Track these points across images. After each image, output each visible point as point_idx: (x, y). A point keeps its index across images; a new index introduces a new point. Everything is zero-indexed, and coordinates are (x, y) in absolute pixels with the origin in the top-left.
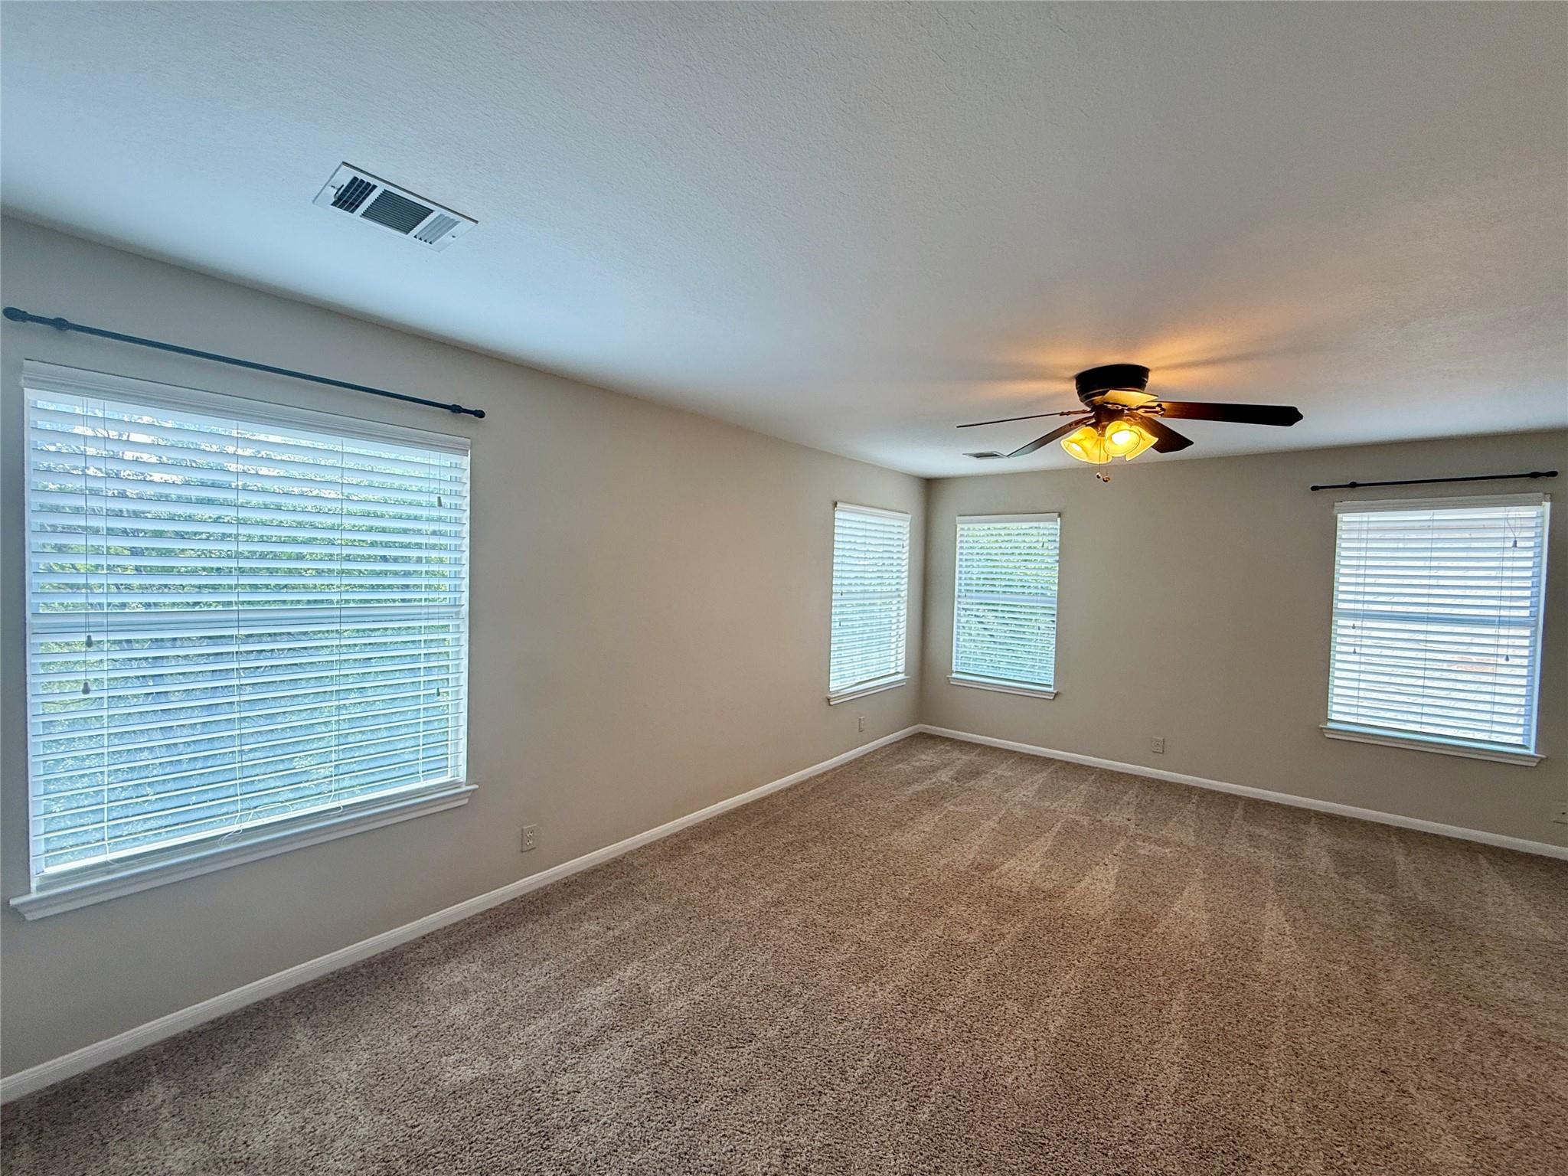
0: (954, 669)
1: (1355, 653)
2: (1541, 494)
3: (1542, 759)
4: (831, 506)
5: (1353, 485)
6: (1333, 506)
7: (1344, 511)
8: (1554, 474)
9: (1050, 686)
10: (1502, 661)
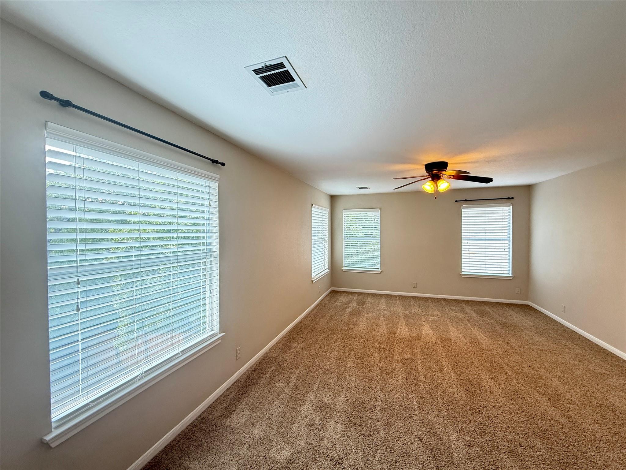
0: (344, 266)
1: (468, 251)
2: (510, 204)
3: (513, 277)
4: (311, 205)
5: (466, 200)
6: (461, 207)
7: (464, 208)
8: (513, 198)
9: (378, 269)
10: (503, 250)
